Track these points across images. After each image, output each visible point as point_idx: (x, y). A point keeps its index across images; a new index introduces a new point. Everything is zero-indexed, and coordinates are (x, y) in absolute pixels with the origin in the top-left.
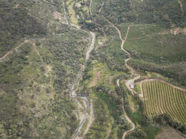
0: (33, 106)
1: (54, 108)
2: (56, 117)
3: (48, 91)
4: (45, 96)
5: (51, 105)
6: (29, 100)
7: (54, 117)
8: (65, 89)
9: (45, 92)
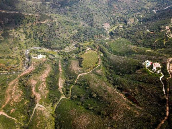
0: (60, 34)
1: (64, 41)
2: (61, 43)
3: (68, 36)
4: (65, 36)
5: (64, 39)
6: (60, 32)
7: (61, 42)
8: (73, 41)
9: (67, 35)
